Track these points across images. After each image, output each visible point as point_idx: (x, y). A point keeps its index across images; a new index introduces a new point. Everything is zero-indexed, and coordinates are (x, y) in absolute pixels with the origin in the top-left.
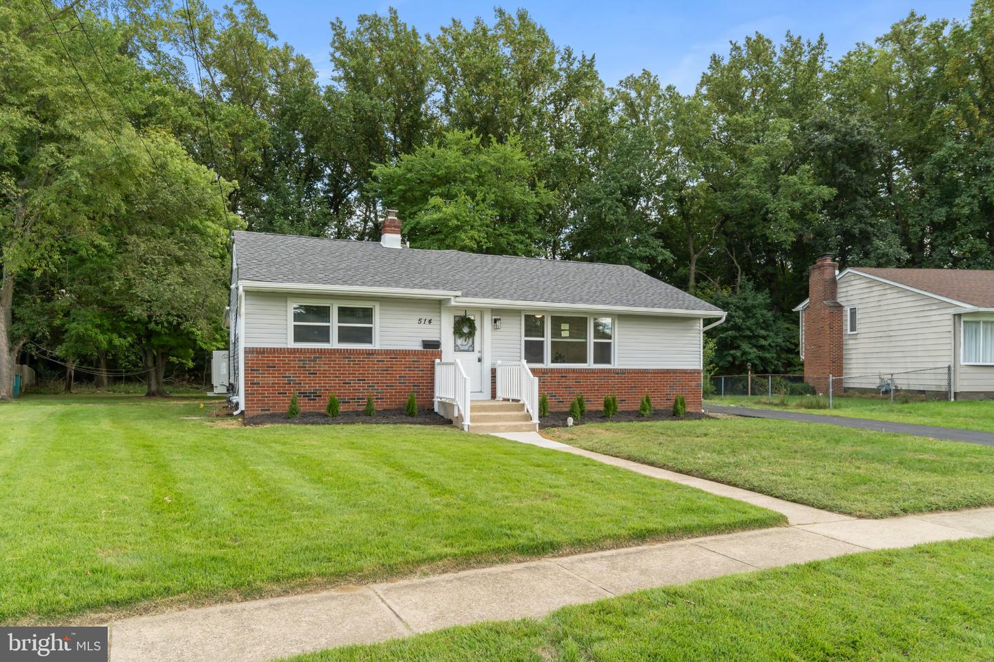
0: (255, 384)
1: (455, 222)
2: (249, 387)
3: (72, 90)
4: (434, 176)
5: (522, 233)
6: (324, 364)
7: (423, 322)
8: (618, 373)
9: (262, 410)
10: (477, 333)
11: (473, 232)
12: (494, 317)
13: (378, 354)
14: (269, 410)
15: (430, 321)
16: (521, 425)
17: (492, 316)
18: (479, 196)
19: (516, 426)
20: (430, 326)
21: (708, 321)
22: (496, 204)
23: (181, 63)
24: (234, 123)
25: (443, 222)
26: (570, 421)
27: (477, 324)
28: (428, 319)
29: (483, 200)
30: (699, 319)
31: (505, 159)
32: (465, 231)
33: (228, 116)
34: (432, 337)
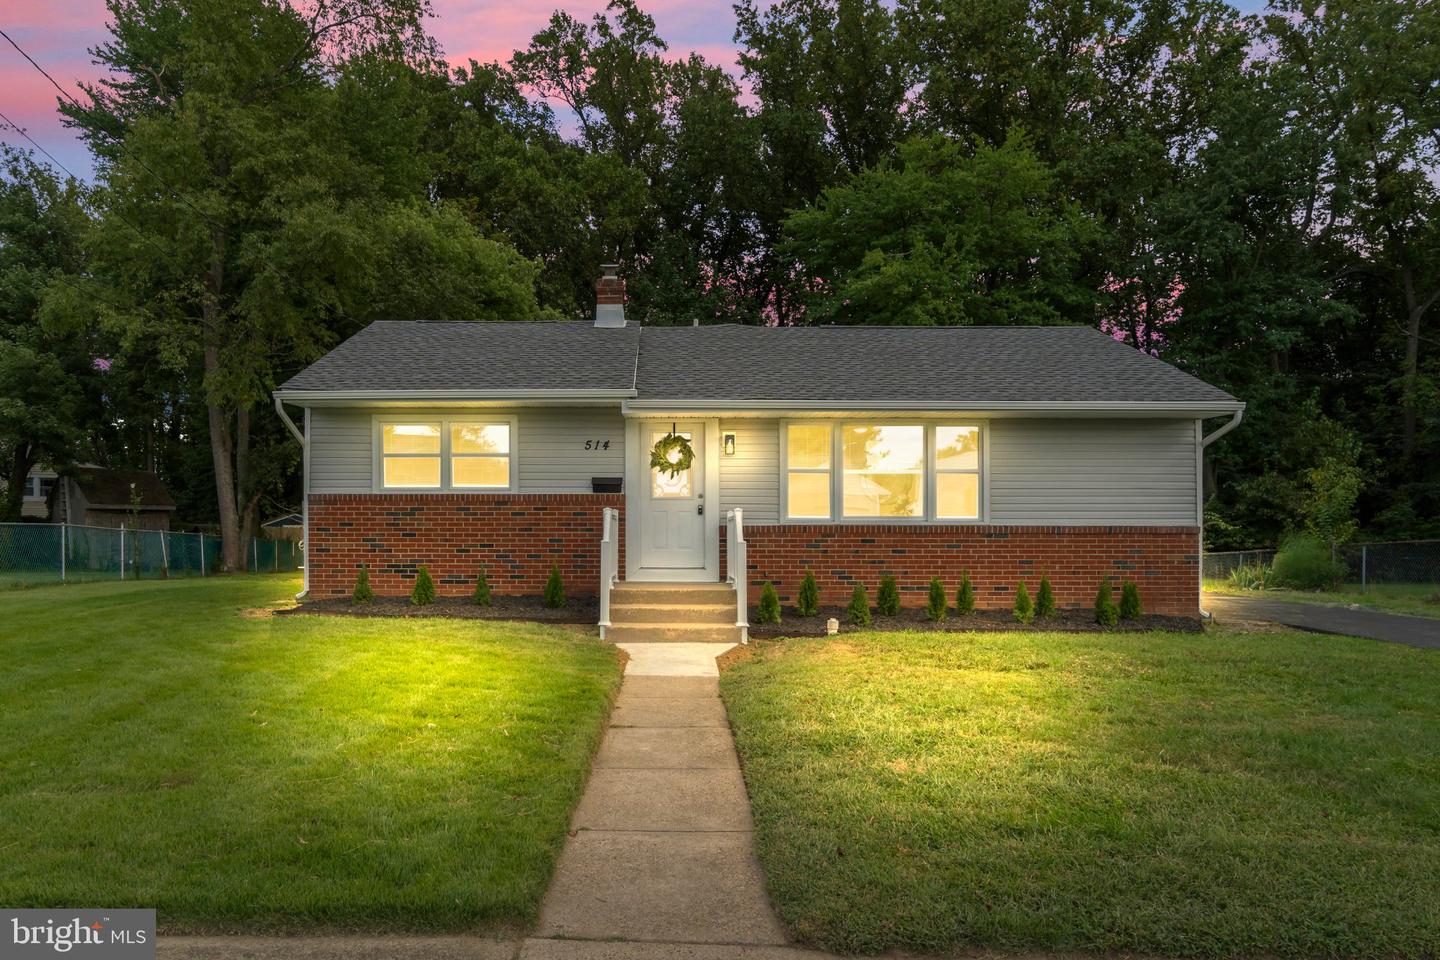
0: (323, 550)
1: (906, 288)
2: (315, 556)
3: (282, 156)
4: (877, 216)
5: (1040, 296)
6: (427, 519)
7: (593, 445)
8: (990, 535)
9: (333, 592)
10: (694, 462)
11: (938, 303)
12: (725, 434)
13: (514, 503)
14: (344, 592)
15: (606, 445)
16: (710, 630)
17: (721, 430)
18: (950, 240)
19: (698, 632)
20: (607, 453)
21: (1210, 425)
22: (984, 251)
23: (546, 108)
24: (597, 178)
25: (886, 289)
26: (833, 625)
27: (693, 446)
28: (603, 441)
29: (959, 246)
30: (1193, 420)
31: (1002, 171)
32: (924, 302)
33: (587, 171)
34: (607, 472)
